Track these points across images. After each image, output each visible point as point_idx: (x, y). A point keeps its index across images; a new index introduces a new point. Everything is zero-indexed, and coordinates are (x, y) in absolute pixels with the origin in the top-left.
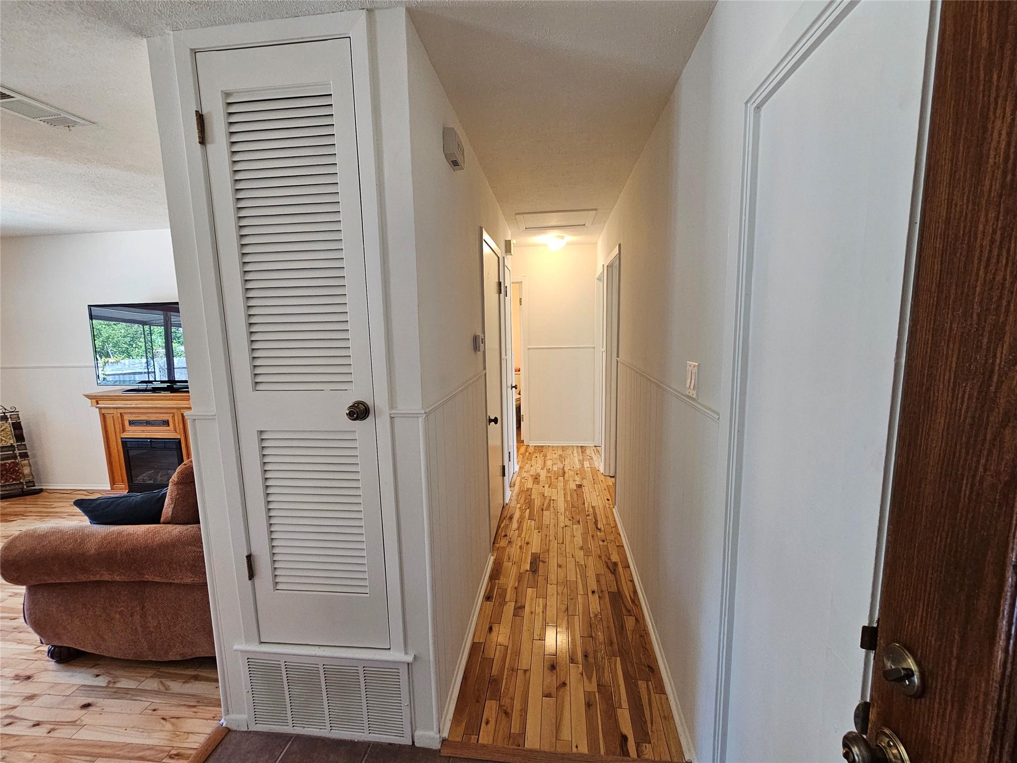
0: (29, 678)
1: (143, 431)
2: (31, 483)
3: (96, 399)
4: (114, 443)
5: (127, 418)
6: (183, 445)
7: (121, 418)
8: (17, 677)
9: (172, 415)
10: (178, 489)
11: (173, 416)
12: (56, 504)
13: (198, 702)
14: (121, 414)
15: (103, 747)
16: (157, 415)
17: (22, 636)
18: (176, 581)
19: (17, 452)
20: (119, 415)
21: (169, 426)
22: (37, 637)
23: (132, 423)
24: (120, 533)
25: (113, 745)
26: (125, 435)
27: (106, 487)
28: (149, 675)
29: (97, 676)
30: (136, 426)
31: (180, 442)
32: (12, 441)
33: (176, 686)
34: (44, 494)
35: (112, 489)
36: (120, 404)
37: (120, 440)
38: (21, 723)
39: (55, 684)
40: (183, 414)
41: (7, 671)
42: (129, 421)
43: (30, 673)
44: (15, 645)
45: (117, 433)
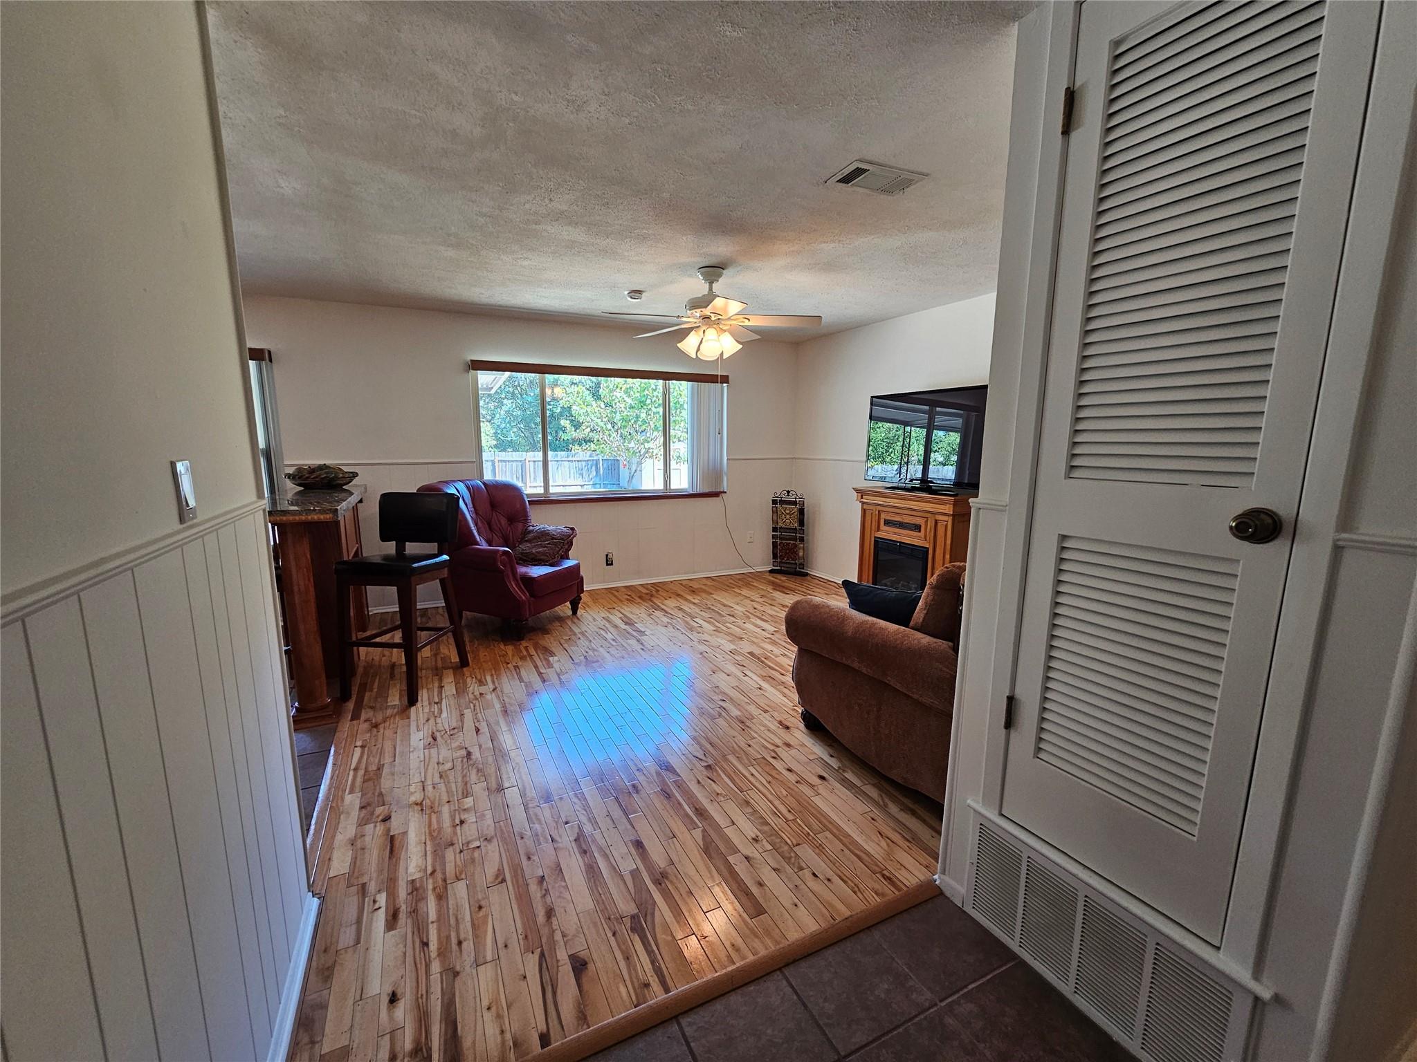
0: (788, 728)
1: (895, 533)
2: (802, 565)
3: (861, 493)
4: (868, 541)
5: (883, 516)
6: (930, 556)
7: (879, 516)
8: (781, 723)
9: (926, 519)
10: (934, 594)
11: (926, 522)
12: (815, 589)
13: (913, 839)
14: (879, 511)
15: (830, 823)
16: (911, 518)
17: (786, 691)
18: (915, 696)
19: (798, 535)
20: (877, 513)
21: (920, 531)
22: (796, 697)
23: (887, 523)
24: (874, 624)
25: (838, 828)
26: (879, 534)
28: (872, 782)
29: (832, 756)
30: (889, 526)
31: (927, 552)
32: (796, 525)
33: (893, 809)
34: (809, 578)
36: (880, 501)
37: (873, 539)
38: (782, 762)
39: (803, 745)
40: (936, 521)
41: (775, 714)
42: (885, 520)
43: (788, 724)
44: (781, 696)
45: (873, 532)
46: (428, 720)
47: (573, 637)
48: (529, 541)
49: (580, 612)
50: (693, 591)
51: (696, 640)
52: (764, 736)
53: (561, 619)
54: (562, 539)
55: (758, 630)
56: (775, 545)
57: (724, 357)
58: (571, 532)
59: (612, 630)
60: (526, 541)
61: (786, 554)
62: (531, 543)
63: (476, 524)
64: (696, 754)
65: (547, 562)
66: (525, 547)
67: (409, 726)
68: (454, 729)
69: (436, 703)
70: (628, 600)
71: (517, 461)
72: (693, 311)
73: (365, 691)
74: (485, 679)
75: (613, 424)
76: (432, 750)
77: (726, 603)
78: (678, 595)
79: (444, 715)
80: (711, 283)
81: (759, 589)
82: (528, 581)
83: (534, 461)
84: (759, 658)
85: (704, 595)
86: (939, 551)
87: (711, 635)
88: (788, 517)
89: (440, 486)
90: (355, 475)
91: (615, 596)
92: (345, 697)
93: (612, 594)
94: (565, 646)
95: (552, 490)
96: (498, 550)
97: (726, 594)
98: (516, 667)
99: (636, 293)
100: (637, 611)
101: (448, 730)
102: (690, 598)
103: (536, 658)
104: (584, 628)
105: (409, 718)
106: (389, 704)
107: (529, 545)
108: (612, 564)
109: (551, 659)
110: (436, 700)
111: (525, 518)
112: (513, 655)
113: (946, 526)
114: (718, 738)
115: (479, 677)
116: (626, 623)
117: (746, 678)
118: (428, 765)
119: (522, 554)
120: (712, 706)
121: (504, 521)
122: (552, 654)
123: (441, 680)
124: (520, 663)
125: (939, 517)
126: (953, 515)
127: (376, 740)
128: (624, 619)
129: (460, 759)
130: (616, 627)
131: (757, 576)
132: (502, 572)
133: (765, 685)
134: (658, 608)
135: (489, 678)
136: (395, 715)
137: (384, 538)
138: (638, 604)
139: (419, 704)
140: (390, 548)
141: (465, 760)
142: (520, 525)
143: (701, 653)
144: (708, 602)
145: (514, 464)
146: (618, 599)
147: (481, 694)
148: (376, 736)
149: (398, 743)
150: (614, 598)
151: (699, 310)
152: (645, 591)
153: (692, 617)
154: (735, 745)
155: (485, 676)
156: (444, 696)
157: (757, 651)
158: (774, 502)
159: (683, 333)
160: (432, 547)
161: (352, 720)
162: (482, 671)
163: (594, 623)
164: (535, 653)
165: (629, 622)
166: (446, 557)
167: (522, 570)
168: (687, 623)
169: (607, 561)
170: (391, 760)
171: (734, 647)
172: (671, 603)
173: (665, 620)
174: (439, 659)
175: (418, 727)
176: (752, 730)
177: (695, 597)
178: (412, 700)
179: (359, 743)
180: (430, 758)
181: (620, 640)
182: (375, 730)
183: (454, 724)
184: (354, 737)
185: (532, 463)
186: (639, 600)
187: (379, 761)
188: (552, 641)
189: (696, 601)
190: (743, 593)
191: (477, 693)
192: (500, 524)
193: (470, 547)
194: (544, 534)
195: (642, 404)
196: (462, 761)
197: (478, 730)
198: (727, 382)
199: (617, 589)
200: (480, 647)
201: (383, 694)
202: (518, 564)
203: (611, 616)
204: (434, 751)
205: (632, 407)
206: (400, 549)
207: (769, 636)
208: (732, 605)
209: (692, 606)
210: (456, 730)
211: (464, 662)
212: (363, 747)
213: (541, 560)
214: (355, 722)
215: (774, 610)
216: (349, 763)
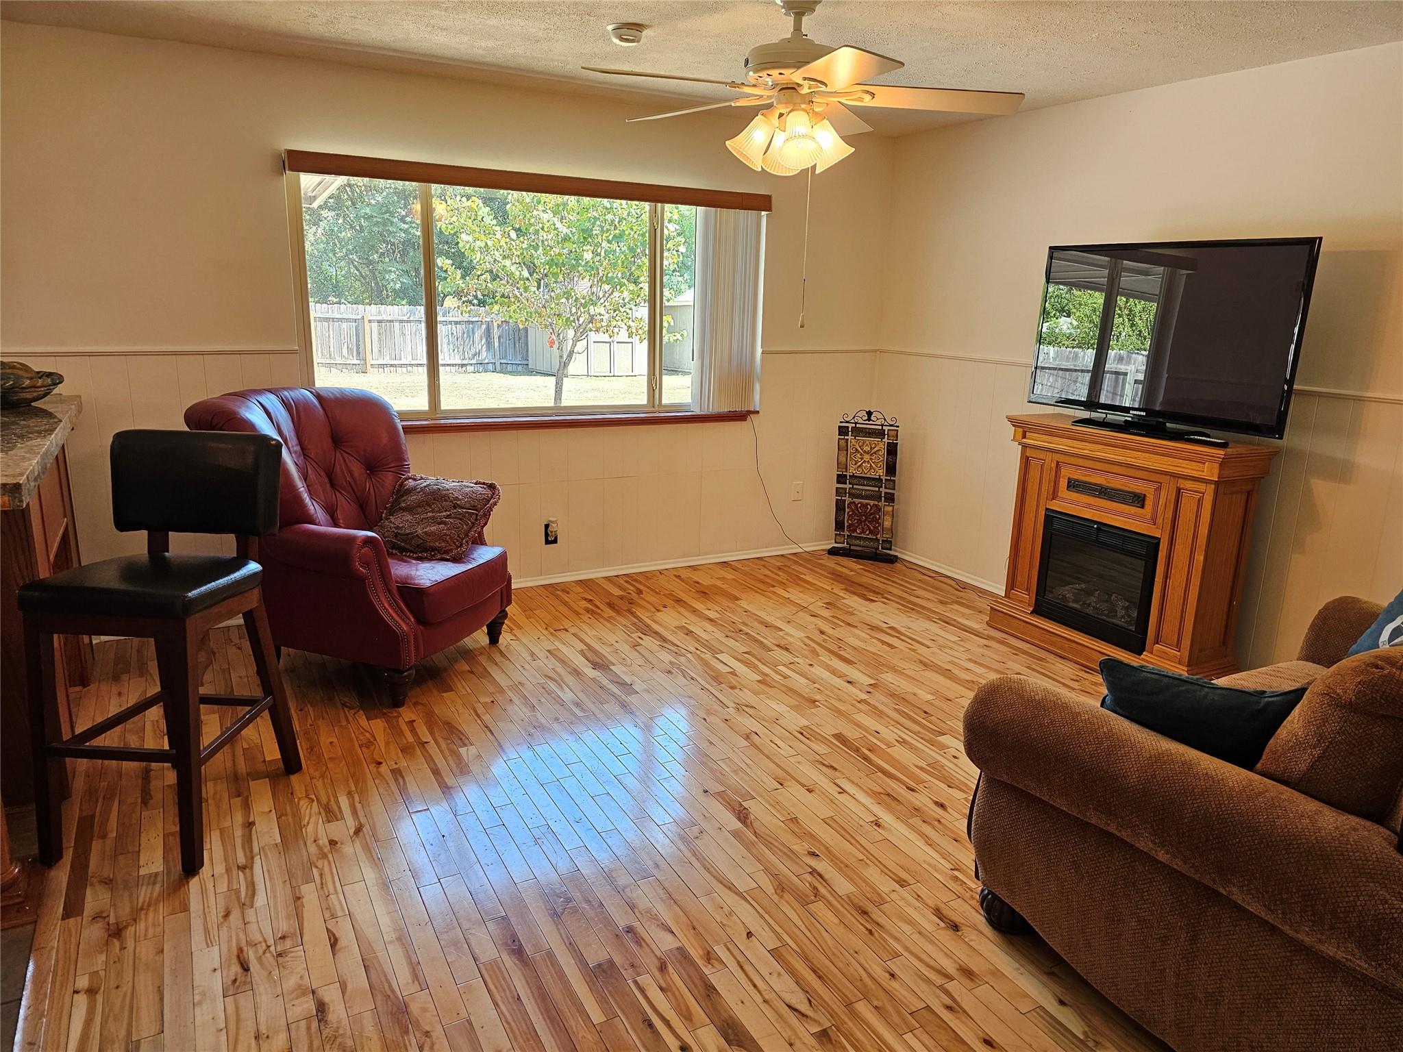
0: (955, 927)
1: (1089, 506)
2: (888, 544)
3: (1023, 427)
4: (1032, 515)
5: (1067, 473)
6: (1162, 555)
7: (1056, 472)
8: (938, 912)
9: (1156, 485)
11: (1158, 490)
12: (920, 592)
14: (1058, 462)
16: (1125, 480)
19: (883, 490)
20: (1054, 465)
21: (1143, 507)
23: (1073, 485)
26: (1055, 506)
27: (1000, 589)
29: (1061, 1002)
30: (1078, 492)
31: (1156, 545)
32: (881, 472)
34: (898, 565)
35: (1006, 596)
36: (1062, 444)
37: (1042, 513)
38: (969, 1022)
39: (996, 973)
40: (1179, 490)
41: (923, 892)
42: (1070, 481)
43: (956, 918)
44: (921, 844)
45: (1043, 500)
46: (227, 915)
47: (498, 697)
48: (409, 509)
49: (505, 638)
50: (704, 593)
51: (731, 704)
52: (914, 949)
53: (469, 655)
54: (474, 508)
55: (840, 683)
56: (840, 506)
57: (817, 172)
58: (489, 492)
59: (570, 679)
60: (404, 509)
61: (860, 521)
62: (413, 514)
63: (305, 477)
64: (794, 1002)
65: (447, 552)
66: (402, 521)
67: (189, 929)
68: (283, 938)
69: (242, 868)
70: (588, 610)
71: (348, 320)
72: (764, 74)
73: (92, 840)
74: (337, 802)
75: (532, 269)
76: (242, 998)
77: (769, 619)
78: (679, 601)
79: (260, 900)
80: (799, 15)
81: (819, 589)
82: (412, 595)
83: (379, 322)
84: (857, 750)
85: (725, 602)
86: (1181, 550)
87: (756, 693)
88: (867, 457)
89: (231, 405)
90: (56, 379)
91: (565, 603)
92: (49, 855)
93: (557, 597)
94: (486, 718)
95: (446, 404)
96: (352, 539)
97: (763, 599)
98: (397, 773)
99: (630, 29)
100: (611, 638)
101: (271, 942)
102: (699, 606)
103: (432, 748)
104: (517, 677)
105: (185, 908)
106: (142, 872)
107: (409, 517)
108: (555, 541)
109: (463, 751)
110: (241, 860)
111: (398, 461)
112: (387, 744)
113: (1200, 502)
114: (828, 957)
115: (324, 800)
116: (595, 665)
117: (843, 798)
118: (236, 1042)
119: (396, 535)
120: (799, 871)
121: (357, 469)
122: (463, 740)
123: (246, 806)
124: (403, 764)
125: (1183, 484)
126: (1217, 484)
127: (120, 974)
128: (589, 655)
129: (303, 1024)
130: (576, 673)
131: (807, 559)
132: (362, 580)
133: (886, 817)
134: (647, 630)
135: (344, 802)
136: (157, 902)
137: (123, 522)
138: (608, 619)
139: (205, 871)
140: (137, 543)
141: (315, 1024)
142: (389, 479)
143: (747, 737)
144: (736, 619)
145: (344, 325)
146: (570, 608)
147: (333, 843)
148: (119, 960)
149: (167, 979)
150: (563, 609)
151: (775, 72)
152: (617, 592)
153: (715, 651)
154: (864, 976)
155: (336, 798)
156: (256, 849)
157: (852, 734)
158: (843, 431)
159: (741, 118)
160: (223, 545)
161: (67, 915)
162: (327, 781)
163: (533, 664)
164: (430, 739)
165: (600, 664)
166: (253, 567)
167: (401, 570)
168: (705, 663)
169: (547, 535)
170: (153, 1030)
171: (806, 723)
172: (669, 619)
173: (666, 657)
174: (239, 752)
175: (207, 932)
176: (887, 932)
177: (710, 605)
178: (191, 863)
179: (83, 982)
180: (238, 1021)
181: (590, 705)
182: (117, 943)
183: (284, 926)
184: (69, 965)
185: (375, 325)
186: (609, 612)
187: (129, 1033)
188: (460, 709)
189: (712, 614)
190: (793, 598)
191: (324, 841)
192: (352, 476)
193: (296, 526)
194: (436, 498)
195: (587, 235)
196: (309, 1028)
197: (334, 942)
198: (769, 209)
199: (564, 588)
200: (320, 722)
201: (127, 847)
202: (391, 555)
203: (563, 648)
204: (245, 1000)
205: (566, 239)
206: (158, 546)
207: (864, 696)
208: (779, 624)
209: (709, 627)
210: (288, 943)
211: (291, 764)
212: (91, 992)
213: (433, 549)
214: (72, 920)
215: (858, 637)
216: (63, 1038)
